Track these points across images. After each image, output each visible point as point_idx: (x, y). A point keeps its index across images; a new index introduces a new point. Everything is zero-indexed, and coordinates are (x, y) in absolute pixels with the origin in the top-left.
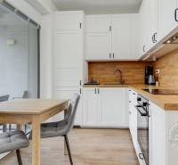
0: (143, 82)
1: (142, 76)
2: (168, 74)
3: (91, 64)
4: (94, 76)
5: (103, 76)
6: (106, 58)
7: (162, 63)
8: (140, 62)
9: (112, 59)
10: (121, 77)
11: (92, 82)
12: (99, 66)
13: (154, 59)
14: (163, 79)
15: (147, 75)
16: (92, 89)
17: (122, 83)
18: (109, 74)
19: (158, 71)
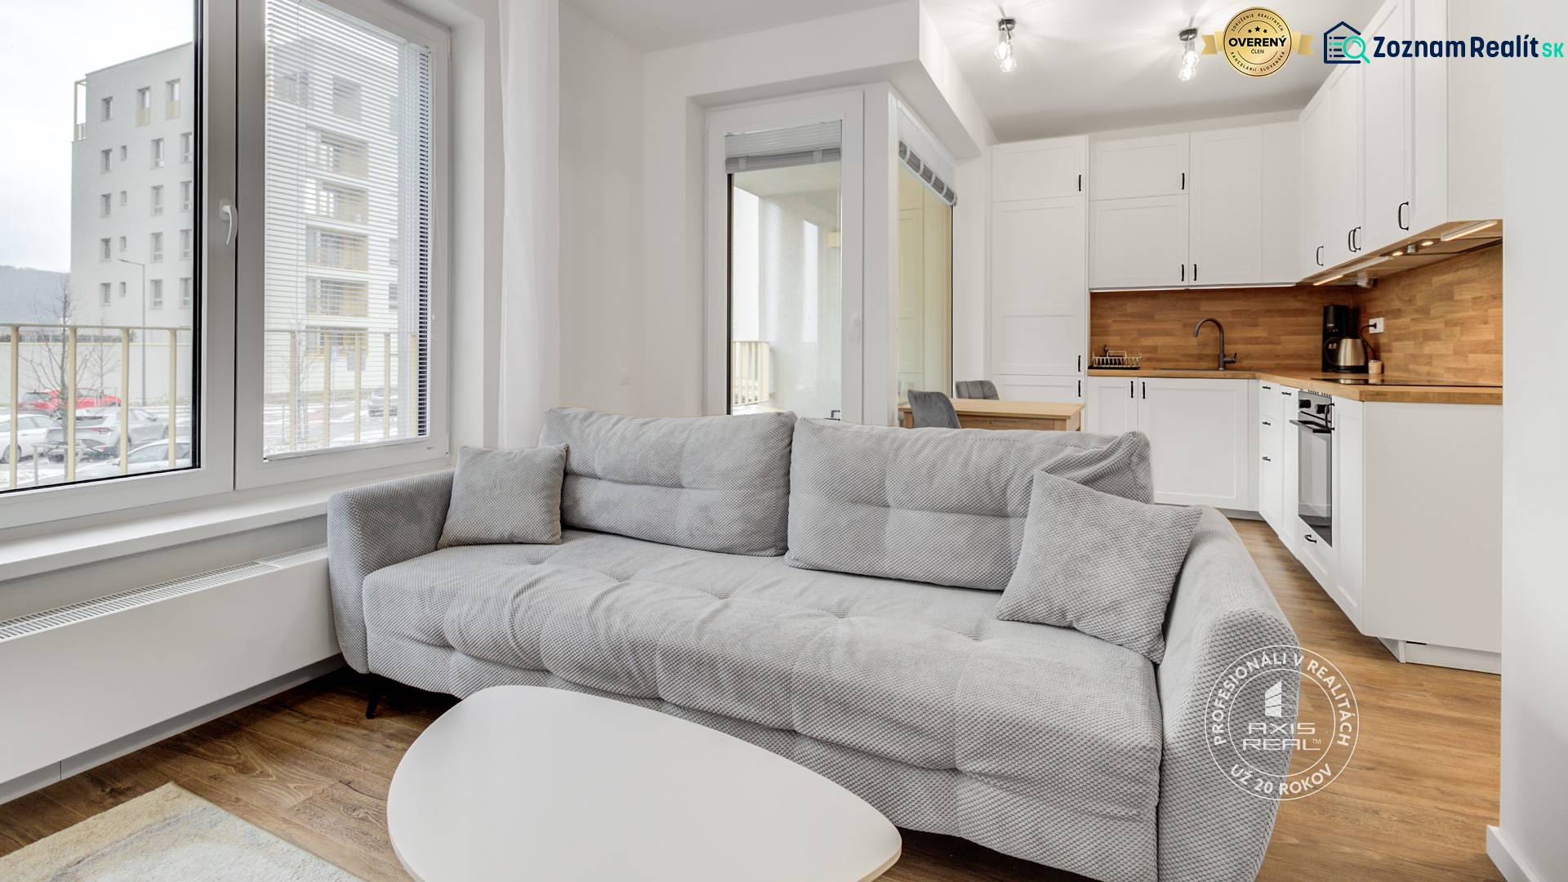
0: (1319, 363)
1: (1313, 342)
2: (1413, 336)
3: (1098, 299)
4: (1113, 340)
5: (1148, 342)
6: (1170, 280)
7: (1393, 297)
8: (1304, 289)
9: (1189, 282)
10: (1222, 342)
11: (1103, 360)
12: (1131, 307)
13: (1363, 283)
14: (1398, 353)
15: (1332, 338)
16: (1117, 383)
17: (1226, 363)
18: (1171, 334)
19: (1378, 325)
